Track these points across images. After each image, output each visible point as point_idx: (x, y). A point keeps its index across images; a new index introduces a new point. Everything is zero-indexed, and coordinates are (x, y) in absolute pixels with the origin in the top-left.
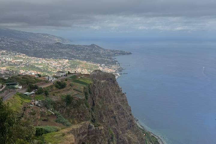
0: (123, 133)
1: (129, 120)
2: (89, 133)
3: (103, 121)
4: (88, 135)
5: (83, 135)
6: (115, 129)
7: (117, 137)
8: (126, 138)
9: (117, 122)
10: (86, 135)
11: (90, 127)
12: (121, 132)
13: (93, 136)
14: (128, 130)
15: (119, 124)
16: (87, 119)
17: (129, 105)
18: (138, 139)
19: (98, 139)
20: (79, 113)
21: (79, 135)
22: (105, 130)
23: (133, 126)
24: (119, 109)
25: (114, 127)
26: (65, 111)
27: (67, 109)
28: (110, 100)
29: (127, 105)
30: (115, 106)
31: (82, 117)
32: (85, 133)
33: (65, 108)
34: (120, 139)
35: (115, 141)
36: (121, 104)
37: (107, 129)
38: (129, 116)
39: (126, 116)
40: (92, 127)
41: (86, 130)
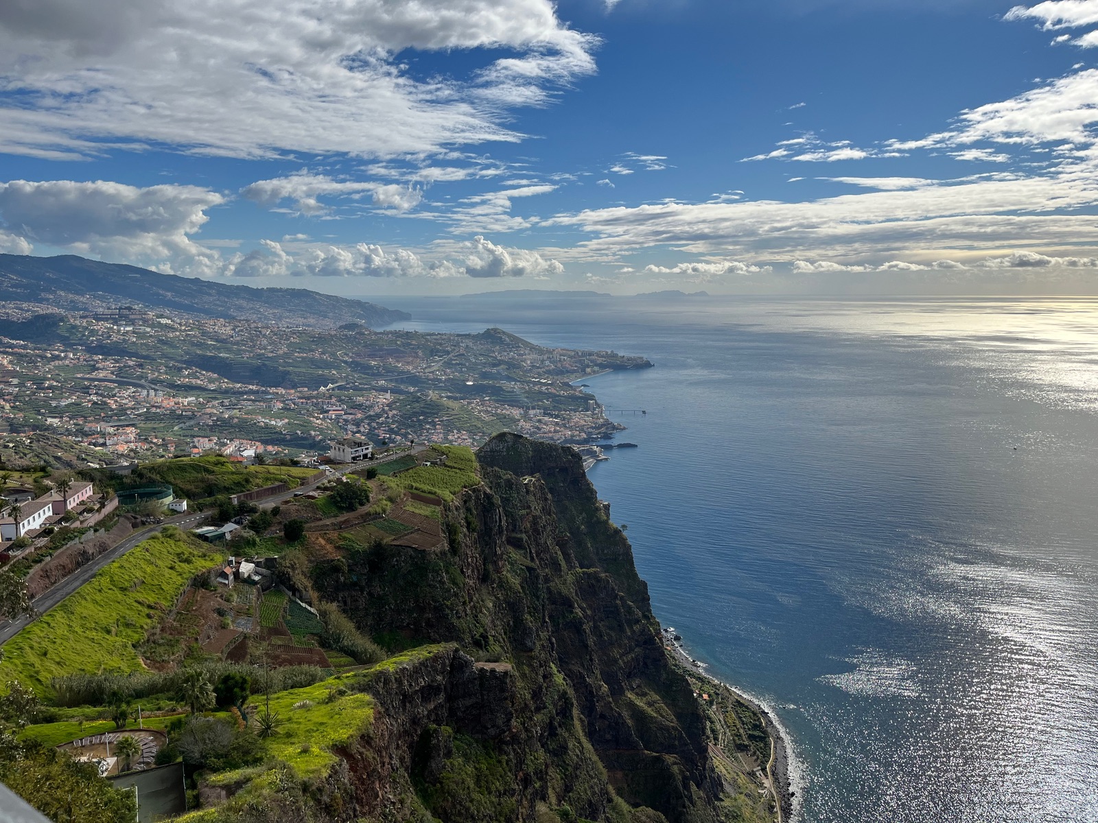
0: (613, 692)
1: (641, 639)
2: (454, 691)
3: (530, 643)
4: (449, 699)
5: (425, 699)
6: (581, 675)
8: (625, 711)
9: (586, 647)
10: (441, 698)
11: (457, 665)
13: (468, 702)
14: (637, 680)
15: (595, 657)
16: (451, 633)
17: (641, 577)
20: (422, 610)
21: (406, 698)
23: (654, 660)
24: (596, 593)
25: (575, 668)
26: (362, 603)
27: (370, 594)
29: (632, 574)
30: (580, 582)
31: (432, 626)
32: (436, 690)
33: (362, 591)
35: (577, 724)
36: (606, 571)
39: (628, 622)
40: (467, 664)
41: (439, 678)
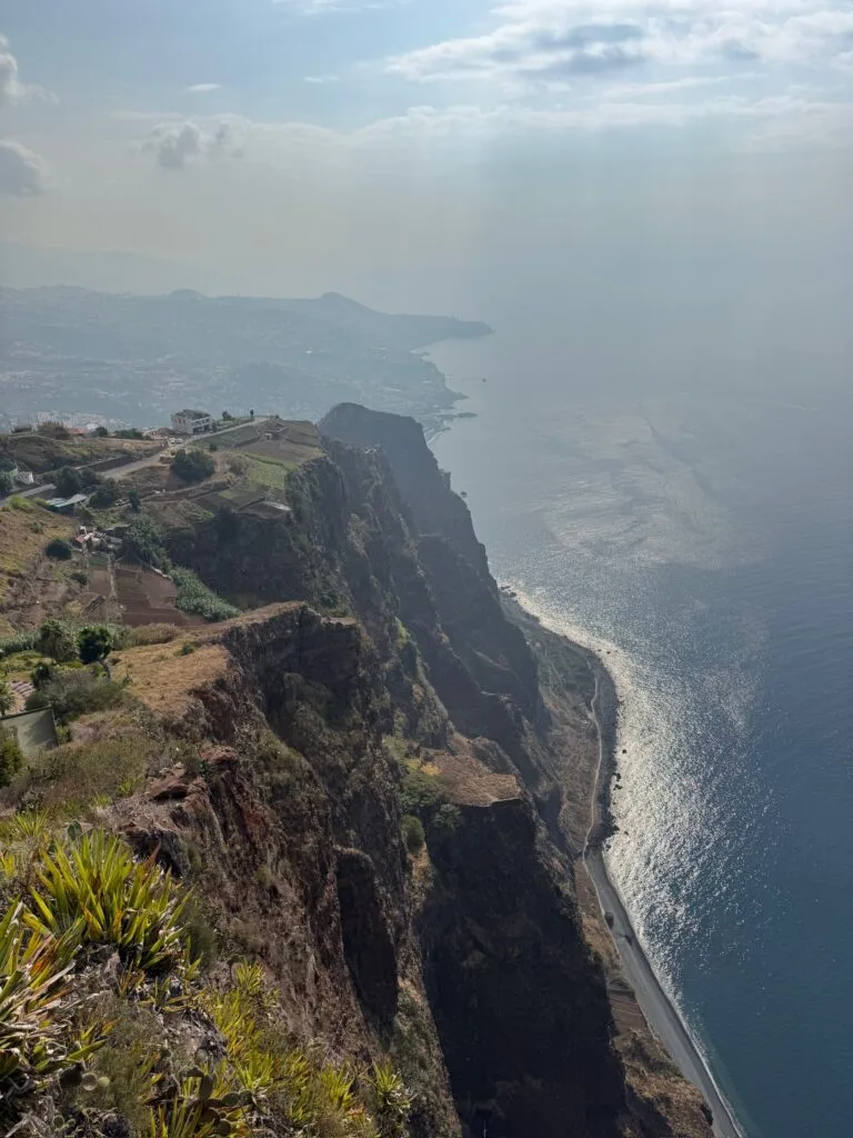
2: (303, 642)
4: (299, 649)
5: (277, 650)
13: (318, 651)
26: (212, 569)
32: (287, 642)
33: (214, 556)
35: (420, 669)
40: (314, 619)
41: (289, 632)
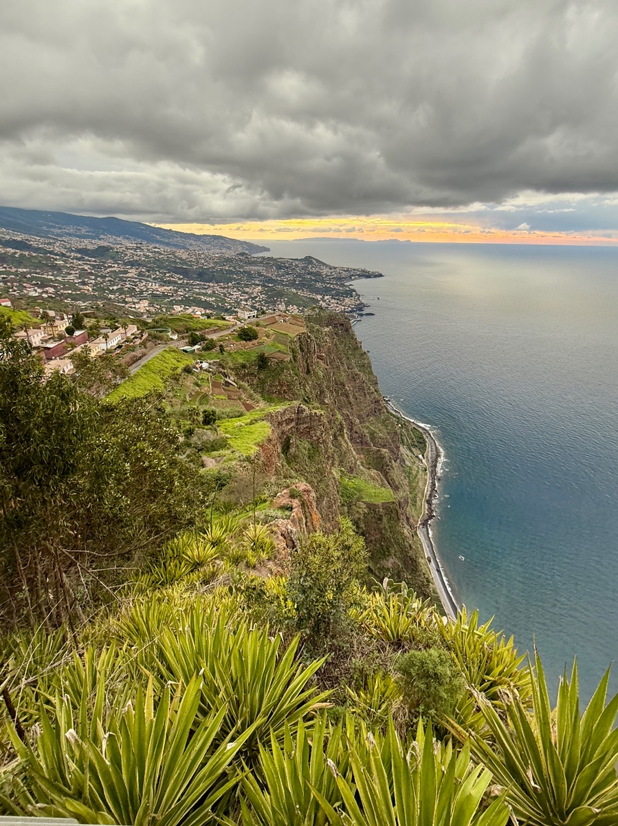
0: (361, 423)
1: (374, 401)
2: (299, 421)
3: (326, 401)
4: (297, 424)
5: (287, 424)
6: (348, 415)
7: (351, 430)
8: (366, 431)
9: (350, 403)
10: (293, 424)
11: (300, 411)
12: (358, 421)
13: (305, 426)
14: (372, 418)
15: (354, 407)
16: (295, 397)
17: (375, 374)
18: (389, 433)
19: (315, 430)
20: (282, 386)
21: (280, 424)
22: (328, 417)
23: (379, 409)
24: (355, 380)
25: (345, 412)
26: (255, 382)
27: (259, 379)
28: (340, 364)
29: (371, 373)
30: (348, 375)
31: (286, 393)
32: (292, 420)
33: (255, 376)
34: (356, 432)
35: (346, 435)
36: (359, 371)
37: (332, 415)
38: (373, 393)
39: (368, 393)
40: (304, 410)
41: (293, 415)
